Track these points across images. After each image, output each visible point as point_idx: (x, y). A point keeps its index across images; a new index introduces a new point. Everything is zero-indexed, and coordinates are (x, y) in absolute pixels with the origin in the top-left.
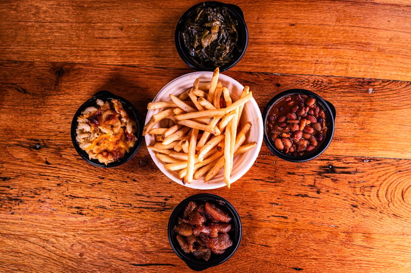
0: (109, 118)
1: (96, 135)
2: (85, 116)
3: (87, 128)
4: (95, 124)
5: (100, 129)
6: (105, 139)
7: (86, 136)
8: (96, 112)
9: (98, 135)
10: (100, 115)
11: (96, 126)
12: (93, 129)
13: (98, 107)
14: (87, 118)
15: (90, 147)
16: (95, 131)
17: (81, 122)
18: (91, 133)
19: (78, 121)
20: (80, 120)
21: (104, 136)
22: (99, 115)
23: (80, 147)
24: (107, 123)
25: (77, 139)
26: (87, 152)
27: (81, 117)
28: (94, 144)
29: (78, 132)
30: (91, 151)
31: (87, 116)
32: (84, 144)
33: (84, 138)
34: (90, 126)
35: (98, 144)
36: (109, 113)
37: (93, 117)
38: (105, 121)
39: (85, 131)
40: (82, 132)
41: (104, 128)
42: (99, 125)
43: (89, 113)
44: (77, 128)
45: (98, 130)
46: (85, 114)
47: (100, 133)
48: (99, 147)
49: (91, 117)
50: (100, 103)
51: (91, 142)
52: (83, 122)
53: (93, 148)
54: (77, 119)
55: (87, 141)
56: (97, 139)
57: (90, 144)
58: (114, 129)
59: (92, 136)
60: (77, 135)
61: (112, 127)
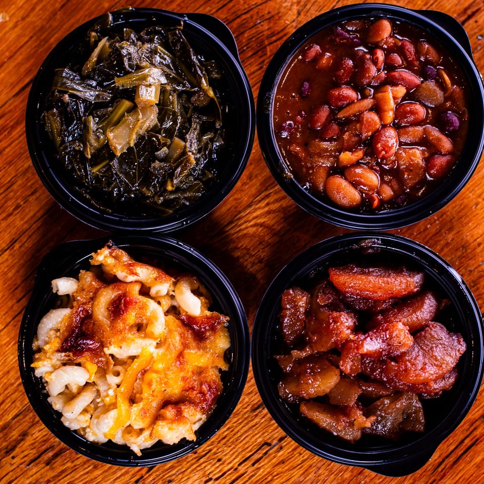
0: (118, 308)
1: (113, 380)
2: (47, 347)
3: (76, 376)
4: (89, 350)
5: (112, 356)
6: (144, 372)
7: (85, 399)
8: (70, 318)
9: (117, 374)
10: (88, 317)
11: (97, 353)
12: (93, 368)
13: (66, 301)
14: (58, 351)
15: (117, 421)
16: (103, 372)
17: (49, 369)
18: (94, 384)
19: (38, 373)
20: (42, 368)
21: (136, 365)
22: (82, 321)
23: (91, 438)
24: (120, 325)
25: (67, 424)
26: (118, 440)
27: (39, 359)
28: (123, 405)
29: (57, 405)
30: (129, 429)
31: (56, 344)
32: (98, 424)
33: (85, 411)
34: (79, 365)
35: (132, 401)
36: (107, 296)
37: (70, 335)
38: (112, 326)
39: (74, 389)
40: (69, 396)
41: (124, 345)
42: (103, 345)
43: (52, 333)
44: (48, 395)
45: (107, 363)
46: (47, 343)
47: (119, 368)
48: (141, 405)
49: (66, 340)
50: (64, 286)
51: (114, 405)
52: (55, 368)
53: (129, 416)
54: (33, 370)
55: (97, 409)
56: (122, 389)
57: (113, 414)
58: (149, 329)
59: (102, 388)
60: (60, 415)
61: (140, 327)
